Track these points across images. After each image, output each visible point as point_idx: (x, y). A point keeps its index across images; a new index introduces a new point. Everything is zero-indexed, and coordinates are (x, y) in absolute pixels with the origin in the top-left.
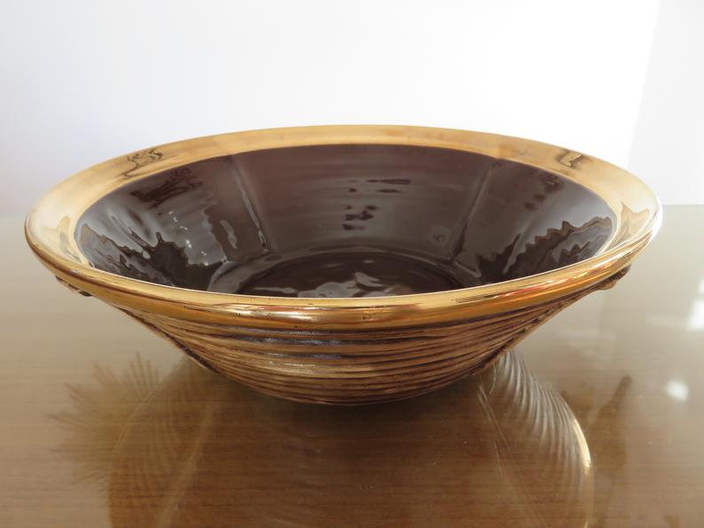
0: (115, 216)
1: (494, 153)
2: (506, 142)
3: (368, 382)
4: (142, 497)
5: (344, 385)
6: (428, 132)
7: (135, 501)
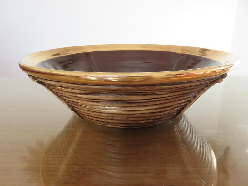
0: (48, 66)
1: (180, 52)
2: (183, 48)
3: (135, 116)
4: (54, 155)
5: (127, 117)
6: (156, 46)
7: (52, 156)
